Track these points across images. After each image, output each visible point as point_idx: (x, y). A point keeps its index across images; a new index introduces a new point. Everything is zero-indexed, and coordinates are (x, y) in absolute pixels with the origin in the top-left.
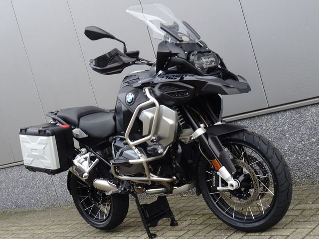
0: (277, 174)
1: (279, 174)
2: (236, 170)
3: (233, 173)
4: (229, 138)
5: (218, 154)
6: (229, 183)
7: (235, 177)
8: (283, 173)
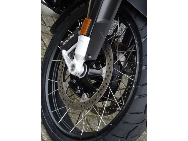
0: (124, 119)
1: (126, 123)
2: (95, 58)
3: (90, 57)
4: (133, 16)
5: (100, 19)
6: (75, 61)
7: (88, 63)
8: (132, 127)
